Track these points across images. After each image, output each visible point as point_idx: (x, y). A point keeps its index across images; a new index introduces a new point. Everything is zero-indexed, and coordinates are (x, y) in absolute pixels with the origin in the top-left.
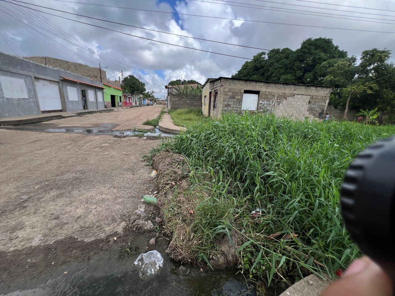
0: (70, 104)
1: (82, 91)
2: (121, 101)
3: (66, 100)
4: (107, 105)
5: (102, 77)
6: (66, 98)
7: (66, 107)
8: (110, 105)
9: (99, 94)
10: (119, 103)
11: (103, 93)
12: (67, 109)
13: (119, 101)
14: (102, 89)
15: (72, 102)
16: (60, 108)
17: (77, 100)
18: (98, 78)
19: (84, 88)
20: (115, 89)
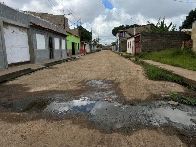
0: (38, 54)
1: (49, 38)
3: (35, 50)
4: (69, 52)
6: (34, 47)
7: (34, 58)
8: (71, 52)
9: (63, 41)
10: (78, 50)
11: (66, 41)
12: (36, 60)
13: (78, 48)
14: (64, 36)
15: (41, 51)
16: (28, 59)
17: (45, 49)
18: (62, 25)
19: (51, 35)
20: (75, 37)
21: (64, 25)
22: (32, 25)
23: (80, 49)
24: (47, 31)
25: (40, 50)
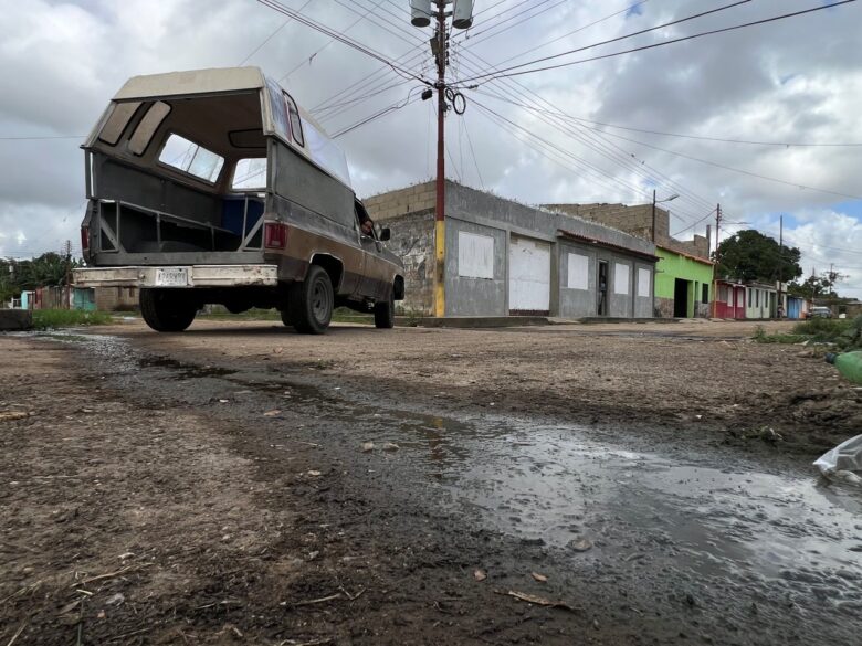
0: (567, 298)
1: (601, 264)
2: (705, 300)
3: (561, 287)
4: (662, 306)
5: (656, 227)
6: (562, 281)
7: (558, 305)
8: (671, 308)
9: (644, 275)
10: (701, 305)
11: (654, 273)
12: (561, 311)
13: (700, 299)
14: (650, 261)
15: (575, 292)
16: (545, 307)
17: (586, 288)
18: (647, 231)
19: (606, 257)
20: (691, 262)
21: (653, 230)
22: (561, 234)
23: (709, 300)
24: (594, 245)
25: (573, 290)
